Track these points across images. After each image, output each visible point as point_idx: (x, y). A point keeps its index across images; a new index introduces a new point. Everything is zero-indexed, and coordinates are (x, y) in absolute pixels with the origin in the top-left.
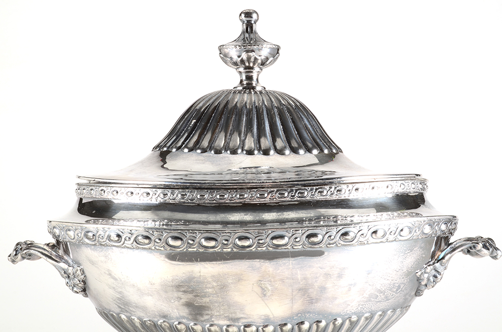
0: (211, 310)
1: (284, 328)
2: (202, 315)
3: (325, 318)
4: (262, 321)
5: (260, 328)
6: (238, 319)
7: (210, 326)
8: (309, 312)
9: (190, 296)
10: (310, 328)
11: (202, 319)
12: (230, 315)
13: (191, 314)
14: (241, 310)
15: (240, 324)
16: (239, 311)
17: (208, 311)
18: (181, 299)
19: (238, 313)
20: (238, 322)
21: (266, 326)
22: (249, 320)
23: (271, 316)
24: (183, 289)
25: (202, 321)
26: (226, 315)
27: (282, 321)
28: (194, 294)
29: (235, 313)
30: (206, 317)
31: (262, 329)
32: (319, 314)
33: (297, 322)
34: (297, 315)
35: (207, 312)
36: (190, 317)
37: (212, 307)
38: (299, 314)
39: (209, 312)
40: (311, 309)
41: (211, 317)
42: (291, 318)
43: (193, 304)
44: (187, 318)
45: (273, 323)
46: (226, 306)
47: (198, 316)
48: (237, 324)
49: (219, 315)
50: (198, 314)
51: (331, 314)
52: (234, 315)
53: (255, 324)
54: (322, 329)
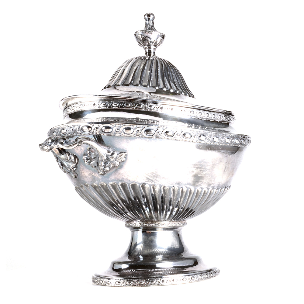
9: (198, 170)
18: (193, 172)
19: (212, 181)
24: (197, 166)
28: (200, 170)
37: (205, 177)
43: (198, 175)
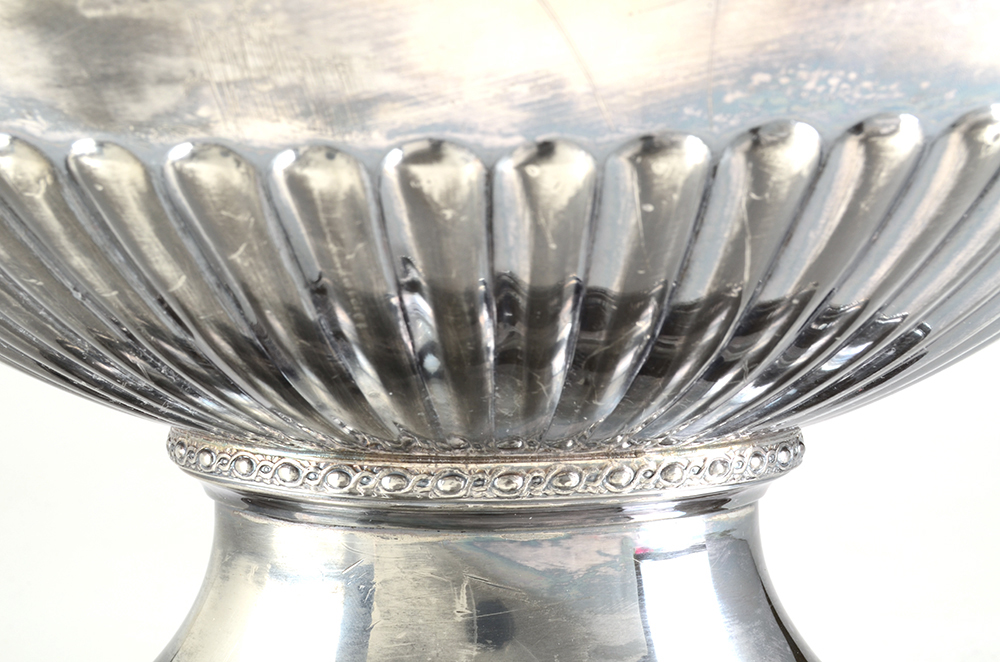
0: (188, 50)
1: (661, 166)
2: (130, 83)
3: (917, 99)
4: (519, 116)
5: (507, 169)
6: (358, 109)
7: (194, 156)
8: (822, 60)
10: (821, 166)
11: (138, 110)
12: (311, 80)
13: (65, 82)
14: (380, 46)
15: (378, 139)
16: (364, 48)
17: (169, 53)
19: (358, 65)
20: (364, 129)
21: (545, 151)
22: (435, 113)
23: (577, 86)
25: (139, 126)
26: (283, 80)
27: (645, 115)
29: (340, 64)
30: (160, 99)
31: (521, 168)
32: (882, 75)
33: (738, 123)
34: (743, 78)
35: (163, 63)
36: (64, 101)
37: (188, 26)
38: (755, 69)
39: (177, 64)
40: (837, 38)
41: (193, 93)
42: (705, 96)
43: (73, 11)
44: (50, 111)
45: (586, 136)
46: (281, 17)
47: (110, 94)
48: (355, 139)
49: (236, 83)
50: (106, 79)
51: (955, 76)
52: (332, 79)
53: (470, 138)
54: (895, 172)
